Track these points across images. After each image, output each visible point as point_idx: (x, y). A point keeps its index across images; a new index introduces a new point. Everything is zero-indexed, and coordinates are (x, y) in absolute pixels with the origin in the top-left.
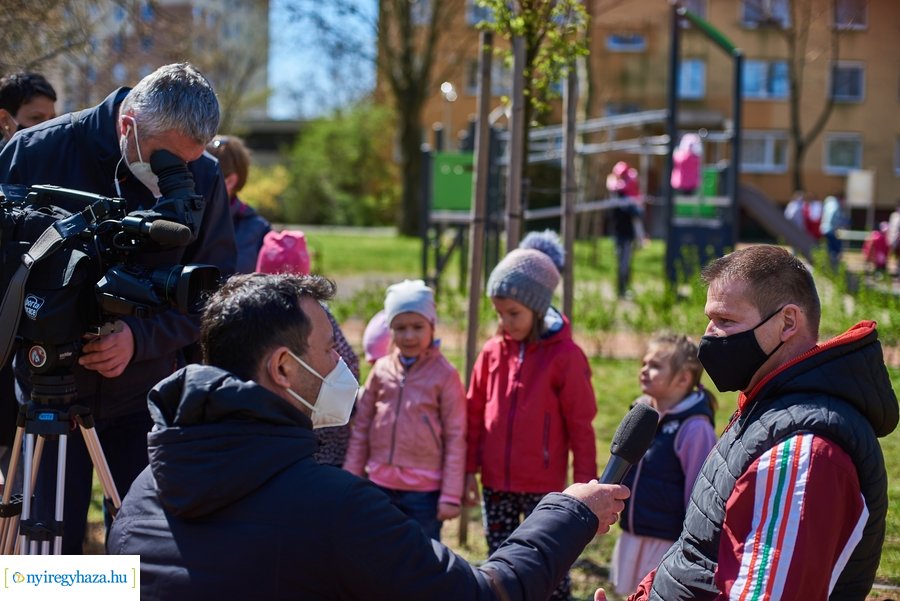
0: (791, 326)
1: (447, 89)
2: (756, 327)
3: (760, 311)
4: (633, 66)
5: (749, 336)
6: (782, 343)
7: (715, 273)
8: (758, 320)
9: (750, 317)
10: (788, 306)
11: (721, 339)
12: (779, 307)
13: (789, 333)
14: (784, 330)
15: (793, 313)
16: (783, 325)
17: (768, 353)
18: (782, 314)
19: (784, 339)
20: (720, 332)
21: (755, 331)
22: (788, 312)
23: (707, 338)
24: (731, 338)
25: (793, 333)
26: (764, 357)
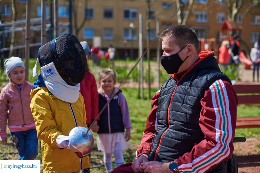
0: (190, 51)
2: (179, 52)
3: (180, 46)
5: (177, 56)
6: (188, 57)
8: (179, 50)
9: (176, 49)
10: (188, 44)
11: (168, 57)
12: (186, 45)
13: (190, 53)
14: (188, 52)
15: (190, 46)
16: (188, 51)
17: (183, 60)
18: (187, 47)
19: (188, 55)
20: (167, 55)
21: (179, 53)
22: (188, 46)
23: (163, 57)
24: (171, 56)
25: (191, 53)
26: (181, 62)
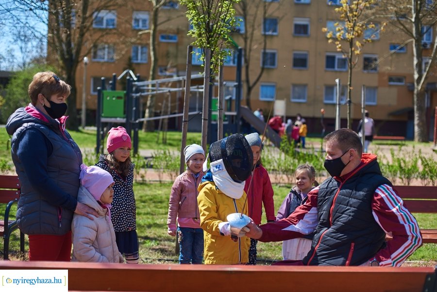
0: (353, 155)
1: (86, 59)
2: (341, 156)
3: (342, 151)
4: (172, 49)
5: (339, 159)
7: (328, 139)
8: (341, 154)
9: (339, 154)
10: (351, 149)
11: (331, 160)
12: (348, 150)
13: (352, 158)
14: (350, 157)
15: (353, 151)
16: (350, 155)
17: (346, 164)
18: (349, 152)
19: (350, 160)
20: (331, 158)
21: (342, 158)
22: (351, 151)
23: (326, 160)
24: (334, 160)
26: (344, 166)
